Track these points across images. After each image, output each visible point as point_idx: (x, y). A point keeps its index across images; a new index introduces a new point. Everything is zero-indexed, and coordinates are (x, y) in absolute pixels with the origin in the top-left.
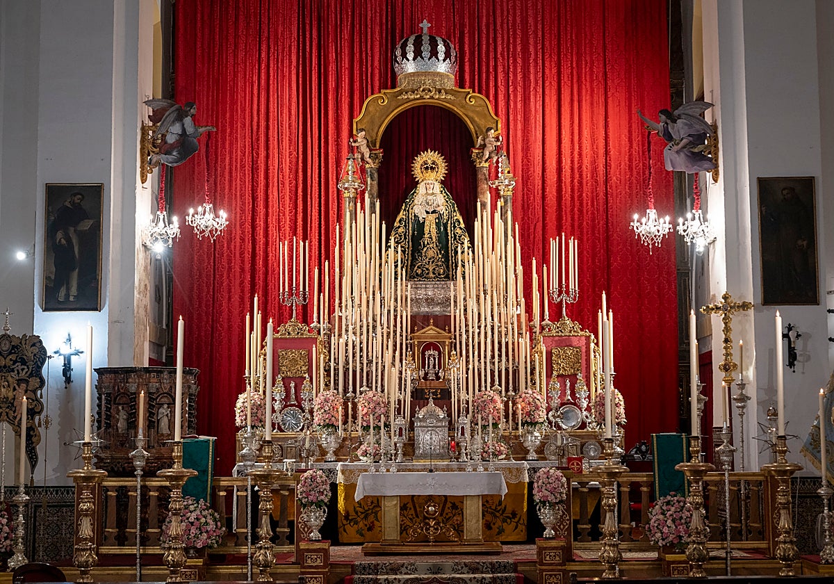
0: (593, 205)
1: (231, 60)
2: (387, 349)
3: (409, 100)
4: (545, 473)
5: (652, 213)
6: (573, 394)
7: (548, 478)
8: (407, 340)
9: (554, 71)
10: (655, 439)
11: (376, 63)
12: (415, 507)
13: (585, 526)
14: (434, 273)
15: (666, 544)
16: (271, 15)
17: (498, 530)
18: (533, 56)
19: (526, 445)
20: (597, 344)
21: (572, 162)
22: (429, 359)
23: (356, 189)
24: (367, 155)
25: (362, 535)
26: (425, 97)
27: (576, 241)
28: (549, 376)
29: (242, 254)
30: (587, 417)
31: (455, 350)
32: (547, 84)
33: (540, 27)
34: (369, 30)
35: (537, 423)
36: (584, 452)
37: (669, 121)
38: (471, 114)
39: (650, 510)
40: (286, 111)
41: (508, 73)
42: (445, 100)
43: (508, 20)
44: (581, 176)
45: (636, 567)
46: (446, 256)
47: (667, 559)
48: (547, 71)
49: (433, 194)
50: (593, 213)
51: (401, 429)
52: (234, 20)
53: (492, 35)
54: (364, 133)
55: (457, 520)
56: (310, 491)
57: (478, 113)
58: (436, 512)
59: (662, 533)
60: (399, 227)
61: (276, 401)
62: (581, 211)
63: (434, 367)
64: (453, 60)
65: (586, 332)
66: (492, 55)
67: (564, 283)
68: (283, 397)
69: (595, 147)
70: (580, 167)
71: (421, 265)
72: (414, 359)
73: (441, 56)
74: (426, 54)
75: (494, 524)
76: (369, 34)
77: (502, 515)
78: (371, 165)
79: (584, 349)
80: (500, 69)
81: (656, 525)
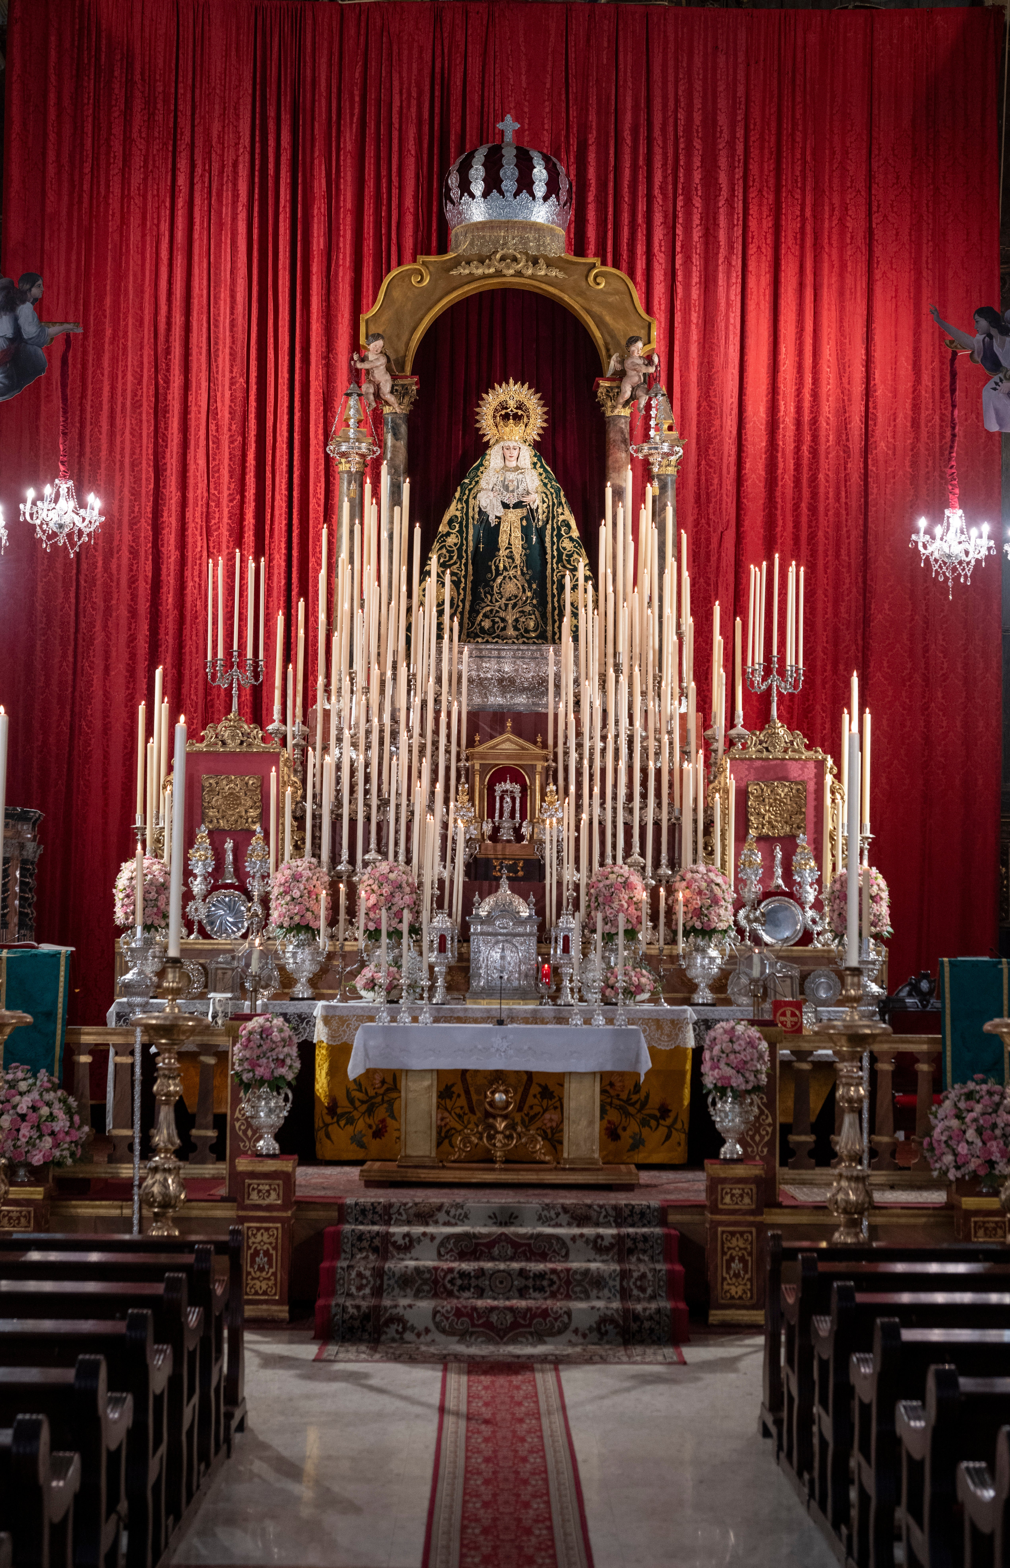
0: (838, 499)
1: (116, 189)
2: (420, 777)
3: (472, 278)
4: (725, 1032)
5: (955, 516)
6: (788, 875)
7: (731, 1041)
8: (459, 760)
9: (767, 223)
10: (947, 969)
11: (409, 202)
12: (467, 1092)
13: (803, 1138)
14: (516, 628)
15: (963, 1176)
16: (197, 99)
17: (631, 1141)
18: (724, 193)
19: (692, 973)
20: (838, 777)
21: (799, 409)
22: (502, 799)
23: (363, 456)
24: (386, 388)
25: (362, 1145)
26: (505, 272)
27: (802, 569)
28: (741, 837)
29: (133, 581)
30: (814, 922)
31: (556, 782)
32: (752, 249)
33: (740, 133)
34: (395, 134)
35: (714, 931)
36: (807, 991)
37: (994, 332)
38: (596, 309)
39: (934, 1109)
40: (224, 294)
41: (674, 228)
42: (546, 280)
43: (676, 119)
44: (815, 438)
45: (903, 1221)
46: (541, 595)
47: (964, 1206)
48: (753, 224)
49: (517, 468)
50: (837, 514)
51: (443, 938)
52: (123, 107)
53: (642, 150)
54: (379, 343)
55: (551, 1120)
56: (258, 1057)
57: (610, 307)
58: (508, 1103)
59: (955, 1155)
60: (448, 534)
61: (195, 876)
62: (813, 509)
63: (512, 816)
64: (564, 197)
65: (816, 752)
66: (642, 189)
67: (775, 652)
68: (210, 870)
69: (845, 380)
70: (814, 421)
71: (491, 611)
72: (471, 799)
73: (540, 189)
74: (509, 185)
75: (624, 1129)
76: (395, 142)
77: (639, 1111)
78: (394, 408)
79: (811, 786)
80: (658, 218)
81: (944, 1138)
